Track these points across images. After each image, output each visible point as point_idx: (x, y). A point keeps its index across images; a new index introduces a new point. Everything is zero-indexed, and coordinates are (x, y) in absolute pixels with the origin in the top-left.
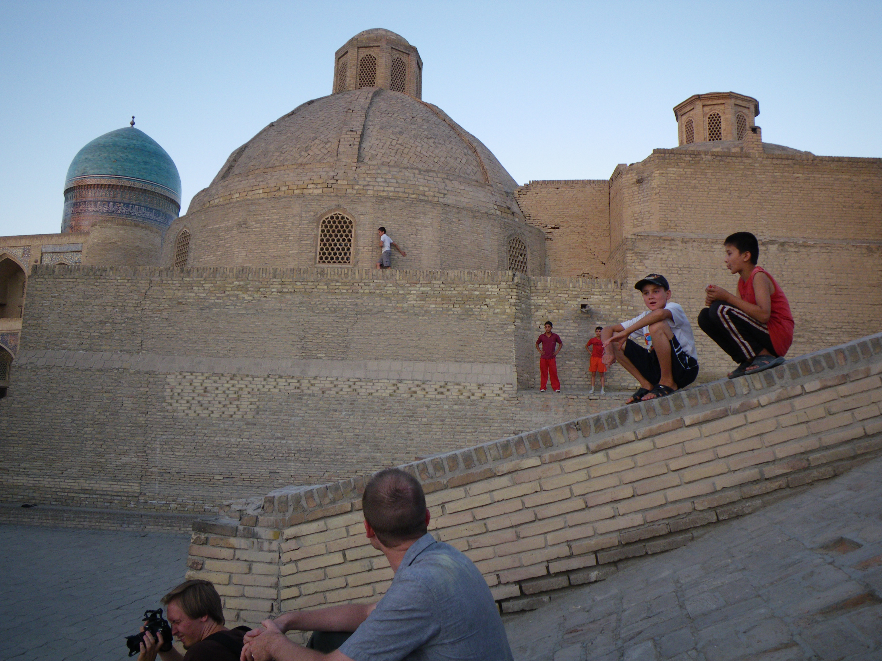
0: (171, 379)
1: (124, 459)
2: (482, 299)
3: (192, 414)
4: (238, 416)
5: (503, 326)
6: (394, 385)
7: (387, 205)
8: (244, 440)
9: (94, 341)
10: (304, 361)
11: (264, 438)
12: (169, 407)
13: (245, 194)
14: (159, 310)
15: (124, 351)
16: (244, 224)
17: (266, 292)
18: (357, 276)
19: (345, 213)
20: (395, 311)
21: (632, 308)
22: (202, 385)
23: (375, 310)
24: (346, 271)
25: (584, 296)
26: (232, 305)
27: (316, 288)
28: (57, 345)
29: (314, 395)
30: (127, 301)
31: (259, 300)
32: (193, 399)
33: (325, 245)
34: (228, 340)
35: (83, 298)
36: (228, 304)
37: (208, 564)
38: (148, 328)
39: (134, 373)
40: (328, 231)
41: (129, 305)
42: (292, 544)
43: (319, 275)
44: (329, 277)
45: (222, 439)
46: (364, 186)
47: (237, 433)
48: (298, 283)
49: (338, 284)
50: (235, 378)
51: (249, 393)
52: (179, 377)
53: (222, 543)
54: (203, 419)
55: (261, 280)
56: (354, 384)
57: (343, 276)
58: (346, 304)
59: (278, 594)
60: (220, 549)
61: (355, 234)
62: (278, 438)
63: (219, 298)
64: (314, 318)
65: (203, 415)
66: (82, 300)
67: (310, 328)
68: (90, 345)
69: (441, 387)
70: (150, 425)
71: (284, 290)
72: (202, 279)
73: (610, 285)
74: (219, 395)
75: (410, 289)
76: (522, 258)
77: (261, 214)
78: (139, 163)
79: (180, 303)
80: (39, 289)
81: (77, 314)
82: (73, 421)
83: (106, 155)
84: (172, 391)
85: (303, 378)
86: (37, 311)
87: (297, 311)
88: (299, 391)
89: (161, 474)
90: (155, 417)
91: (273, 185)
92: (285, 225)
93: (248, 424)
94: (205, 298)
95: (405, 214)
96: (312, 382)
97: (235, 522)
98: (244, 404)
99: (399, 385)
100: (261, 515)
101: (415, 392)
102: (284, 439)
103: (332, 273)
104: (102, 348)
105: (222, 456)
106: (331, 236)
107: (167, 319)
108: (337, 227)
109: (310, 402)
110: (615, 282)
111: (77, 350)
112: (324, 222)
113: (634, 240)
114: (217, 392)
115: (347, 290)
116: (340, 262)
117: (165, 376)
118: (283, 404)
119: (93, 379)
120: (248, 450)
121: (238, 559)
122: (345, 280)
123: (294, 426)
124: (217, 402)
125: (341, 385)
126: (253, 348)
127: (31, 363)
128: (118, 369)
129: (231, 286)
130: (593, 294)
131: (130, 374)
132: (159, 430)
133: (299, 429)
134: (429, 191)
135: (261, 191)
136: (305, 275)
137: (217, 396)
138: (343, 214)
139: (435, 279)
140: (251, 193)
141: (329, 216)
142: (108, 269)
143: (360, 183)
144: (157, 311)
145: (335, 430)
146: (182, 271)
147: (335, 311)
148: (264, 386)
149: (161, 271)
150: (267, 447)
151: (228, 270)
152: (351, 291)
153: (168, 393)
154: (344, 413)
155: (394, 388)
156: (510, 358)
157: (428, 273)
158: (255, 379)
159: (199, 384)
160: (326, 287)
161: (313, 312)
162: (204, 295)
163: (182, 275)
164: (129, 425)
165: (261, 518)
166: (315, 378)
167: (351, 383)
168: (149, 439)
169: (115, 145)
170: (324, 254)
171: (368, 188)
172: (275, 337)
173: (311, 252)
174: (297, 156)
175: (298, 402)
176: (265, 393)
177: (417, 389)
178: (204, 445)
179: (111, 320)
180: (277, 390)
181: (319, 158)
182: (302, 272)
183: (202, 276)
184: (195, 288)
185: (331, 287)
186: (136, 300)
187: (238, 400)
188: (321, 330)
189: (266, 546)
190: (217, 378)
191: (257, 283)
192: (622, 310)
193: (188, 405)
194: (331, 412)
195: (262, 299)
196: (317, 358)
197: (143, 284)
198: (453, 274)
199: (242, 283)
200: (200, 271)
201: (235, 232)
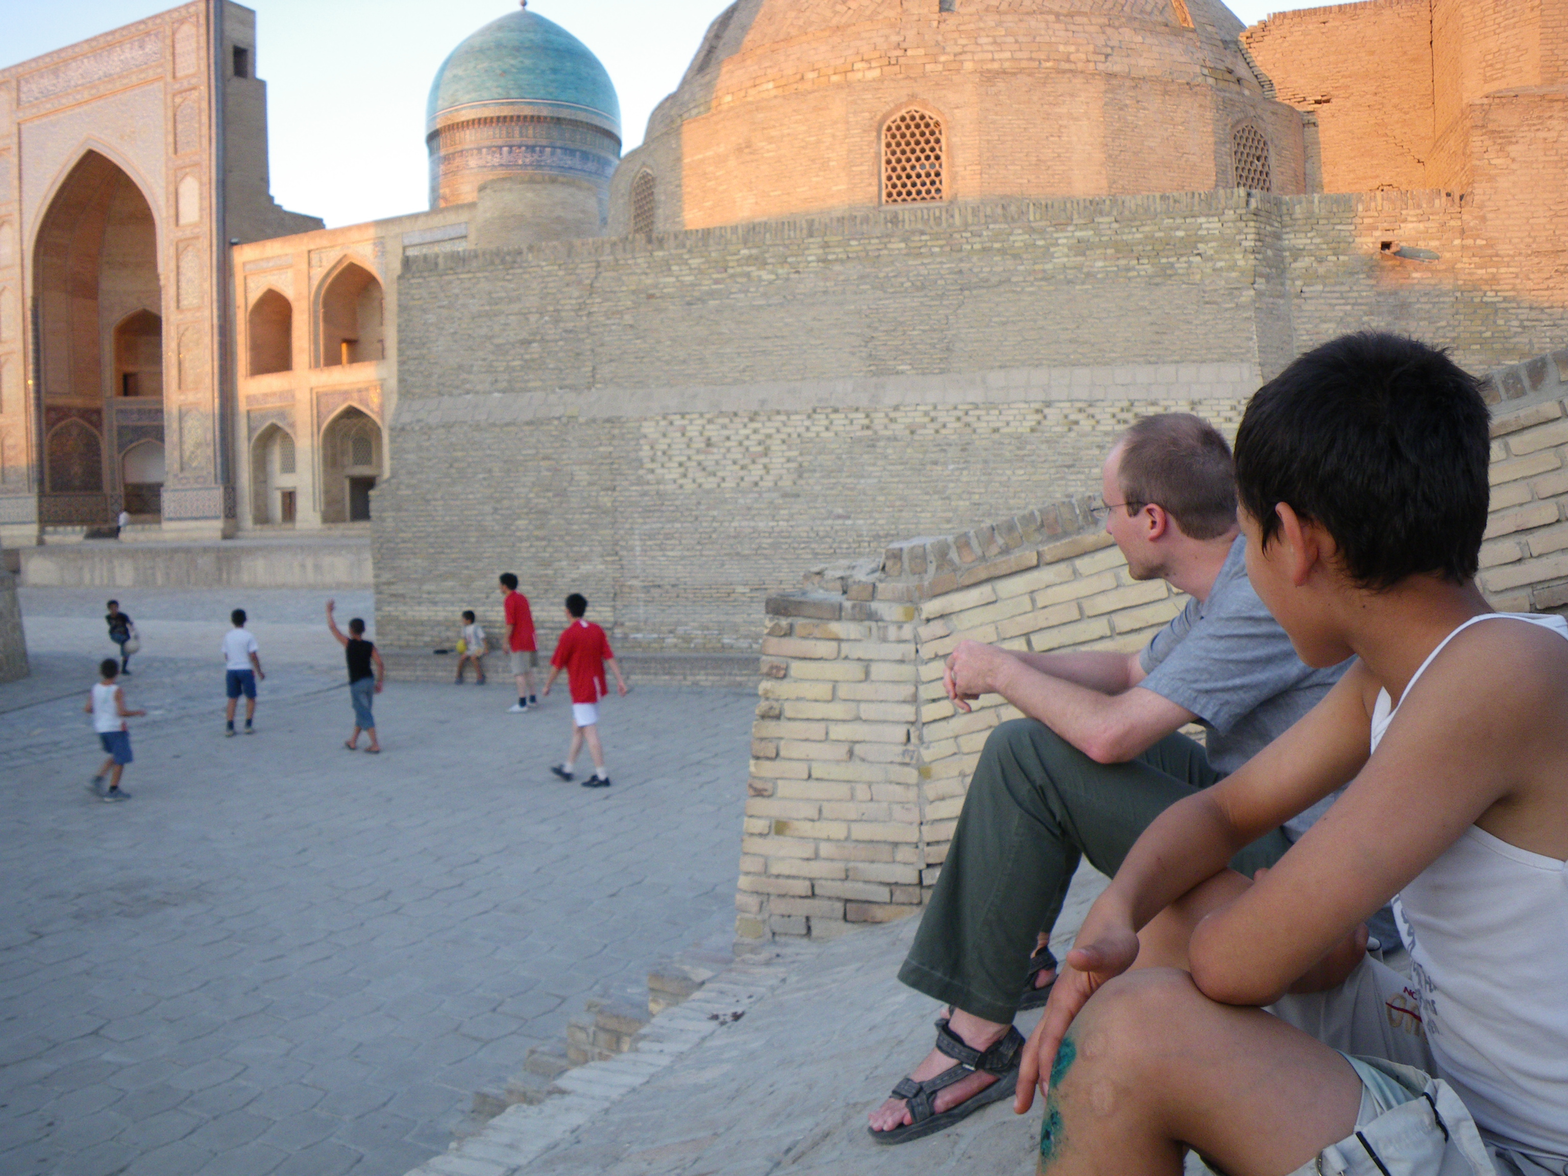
0: (648, 428)
1: (585, 568)
2: (1190, 245)
3: (689, 486)
4: (768, 483)
5: (1233, 291)
6: (1038, 411)
7: (1001, 85)
8: (781, 523)
9: (515, 374)
10: (874, 379)
11: (814, 519)
12: (650, 477)
13: (742, 94)
14: (618, 312)
15: (566, 387)
16: (747, 147)
17: (799, 263)
18: (958, 220)
19: (926, 109)
20: (1032, 278)
21: (1484, 242)
22: (701, 434)
23: (994, 280)
24: (937, 214)
25: (1386, 225)
26: (740, 291)
27: (886, 248)
28: (457, 387)
29: (895, 439)
30: (562, 302)
31: (787, 279)
32: (689, 458)
33: (894, 169)
34: (739, 354)
35: (490, 304)
36: (734, 290)
37: (797, 668)
38: (602, 345)
39: (587, 423)
40: (898, 144)
41: (567, 307)
42: (937, 628)
43: (889, 225)
44: (907, 227)
45: (745, 523)
46: (955, 55)
47: (767, 512)
48: (853, 243)
49: (924, 238)
50: (758, 418)
51: (784, 442)
52: (663, 423)
53: (817, 632)
54: (708, 492)
55: (787, 242)
56: (967, 414)
57: (932, 222)
58: (942, 272)
59: (917, 712)
60: (813, 642)
61: (948, 145)
62: (839, 517)
63: (717, 282)
64: (887, 302)
65: (707, 486)
66: (487, 308)
67: (880, 321)
68: (509, 381)
69: (1122, 410)
70: (620, 509)
71: (830, 257)
72: (684, 251)
73: (1437, 202)
74: (733, 450)
75: (1055, 235)
76: (1259, 164)
77: (774, 127)
78: (543, 72)
79: (651, 296)
80: (417, 297)
81: (484, 331)
82: (496, 510)
83: (486, 65)
84: (652, 448)
85: (876, 410)
86: (417, 334)
87: (856, 293)
88: (869, 432)
89: (647, 589)
90: (627, 494)
91: (790, 72)
92: (819, 142)
93: (785, 495)
94: (693, 285)
95: (1035, 98)
96: (892, 415)
97: (836, 597)
98: (777, 461)
99: (1046, 411)
100: (881, 581)
101: (1076, 423)
102: (848, 517)
103: (913, 218)
104: (531, 385)
105: (746, 552)
106: (903, 152)
107: (631, 326)
108: (913, 135)
109: (890, 451)
110: (1448, 195)
111: (490, 393)
112: (889, 129)
113: (1486, 107)
114: (728, 444)
115: (941, 247)
116: (923, 199)
117: (637, 424)
118: (844, 456)
119: (520, 439)
120: (789, 541)
121: (846, 658)
122: (936, 229)
123: (865, 494)
124: (730, 462)
125: (942, 417)
126: (783, 365)
127: (419, 421)
128: (559, 418)
129: (736, 257)
130: (1405, 221)
131: (581, 424)
132: (636, 515)
133: (874, 500)
134: (1078, 51)
135: (771, 85)
136: (865, 227)
137: (729, 450)
138: (922, 111)
139: (1101, 213)
140: (752, 92)
141: (897, 116)
142: (525, 251)
143: (948, 49)
144: (613, 314)
145: (936, 497)
146: (650, 241)
147: (923, 287)
148: (808, 429)
149: (614, 244)
150: (821, 534)
151: (729, 231)
152: (948, 249)
153: (645, 452)
154: (951, 467)
155: (1039, 417)
156: (1248, 352)
157: (1088, 204)
158: (793, 417)
159: (696, 434)
160: (903, 245)
161: (885, 292)
162: (691, 278)
163: (650, 247)
164: (587, 510)
165: (880, 586)
166: (896, 408)
167: (960, 413)
168: (622, 532)
169: (499, 46)
170: (894, 186)
171: (962, 57)
172: (819, 342)
173: (870, 185)
174: (828, 13)
175: (868, 453)
176: (811, 440)
177: (1080, 417)
178: (714, 536)
179: (538, 337)
180: (831, 434)
181: (868, 13)
182: (858, 221)
183: (684, 246)
184: (674, 268)
185: (912, 245)
186: (576, 298)
187: (766, 455)
188: (901, 323)
189: (892, 632)
190: (726, 421)
191: (781, 248)
192: (1463, 247)
193: (682, 470)
194: (928, 467)
195: (793, 276)
196: (897, 373)
197: (586, 270)
198: (1133, 202)
199: (754, 251)
200: (681, 237)
201: (732, 163)
